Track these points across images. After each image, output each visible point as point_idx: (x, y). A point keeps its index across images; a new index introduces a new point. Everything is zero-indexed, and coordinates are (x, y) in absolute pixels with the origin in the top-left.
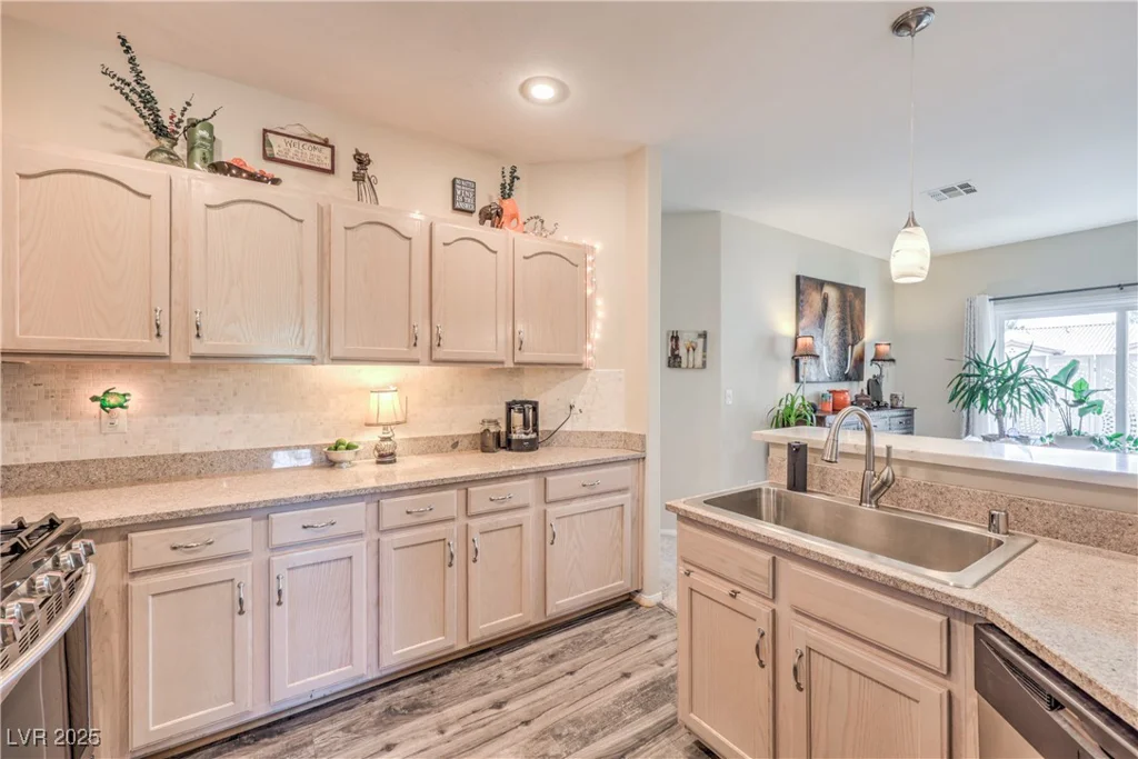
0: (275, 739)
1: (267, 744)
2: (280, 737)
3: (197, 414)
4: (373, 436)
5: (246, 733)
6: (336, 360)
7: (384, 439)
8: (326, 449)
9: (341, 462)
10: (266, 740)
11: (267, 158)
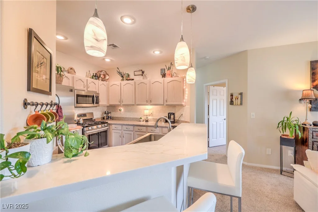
3: (128, 112)
6: (137, 105)
7: (146, 118)
8: (139, 119)
11: (135, 75)
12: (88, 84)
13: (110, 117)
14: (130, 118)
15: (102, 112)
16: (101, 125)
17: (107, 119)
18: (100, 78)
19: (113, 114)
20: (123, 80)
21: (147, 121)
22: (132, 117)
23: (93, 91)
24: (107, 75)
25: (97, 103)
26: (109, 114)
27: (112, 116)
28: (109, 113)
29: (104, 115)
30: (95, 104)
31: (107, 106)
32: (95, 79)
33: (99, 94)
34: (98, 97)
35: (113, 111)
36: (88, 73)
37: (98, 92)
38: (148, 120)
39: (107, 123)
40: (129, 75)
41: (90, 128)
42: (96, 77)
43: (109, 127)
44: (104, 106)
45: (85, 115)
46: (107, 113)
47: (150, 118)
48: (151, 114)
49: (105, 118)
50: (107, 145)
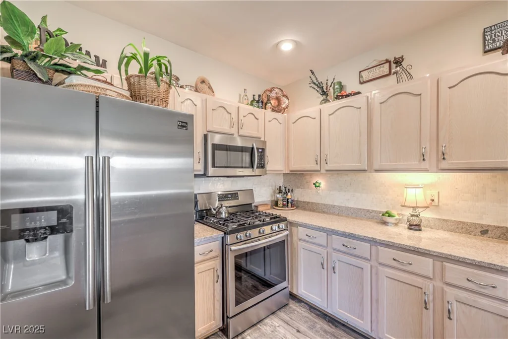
0: (333, 327)
1: (329, 326)
2: (335, 328)
3: (339, 191)
4: (408, 213)
5: (329, 317)
6: (377, 171)
7: (412, 216)
8: (381, 215)
9: (388, 223)
10: (331, 325)
11: (361, 83)
12: (241, 117)
13: (292, 203)
14: (348, 209)
15: (274, 188)
16: (269, 227)
17: (284, 205)
18: (269, 105)
19: (298, 195)
20: (326, 101)
21: (415, 227)
22: (351, 205)
23: (253, 135)
24: (284, 99)
25: (262, 166)
26: (289, 194)
27: (296, 199)
28: (289, 191)
29: (278, 195)
30: (257, 168)
31: (285, 174)
32: (258, 107)
33: (264, 142)
34: (263, 150)
35: (298, 187)
36: (243, 94)
37: (262, 139)
38: (419, 225)
39: (285, 220)
40: (342, 87)
41: (241, 235)
42: (260, 105)
43: (291, 230)
44: (276, 173)
45: (234, 195)
46: (284, 191)
47: (425, 215)
48: (432, 204)
49: (280, 203)
50: (285, 280)
